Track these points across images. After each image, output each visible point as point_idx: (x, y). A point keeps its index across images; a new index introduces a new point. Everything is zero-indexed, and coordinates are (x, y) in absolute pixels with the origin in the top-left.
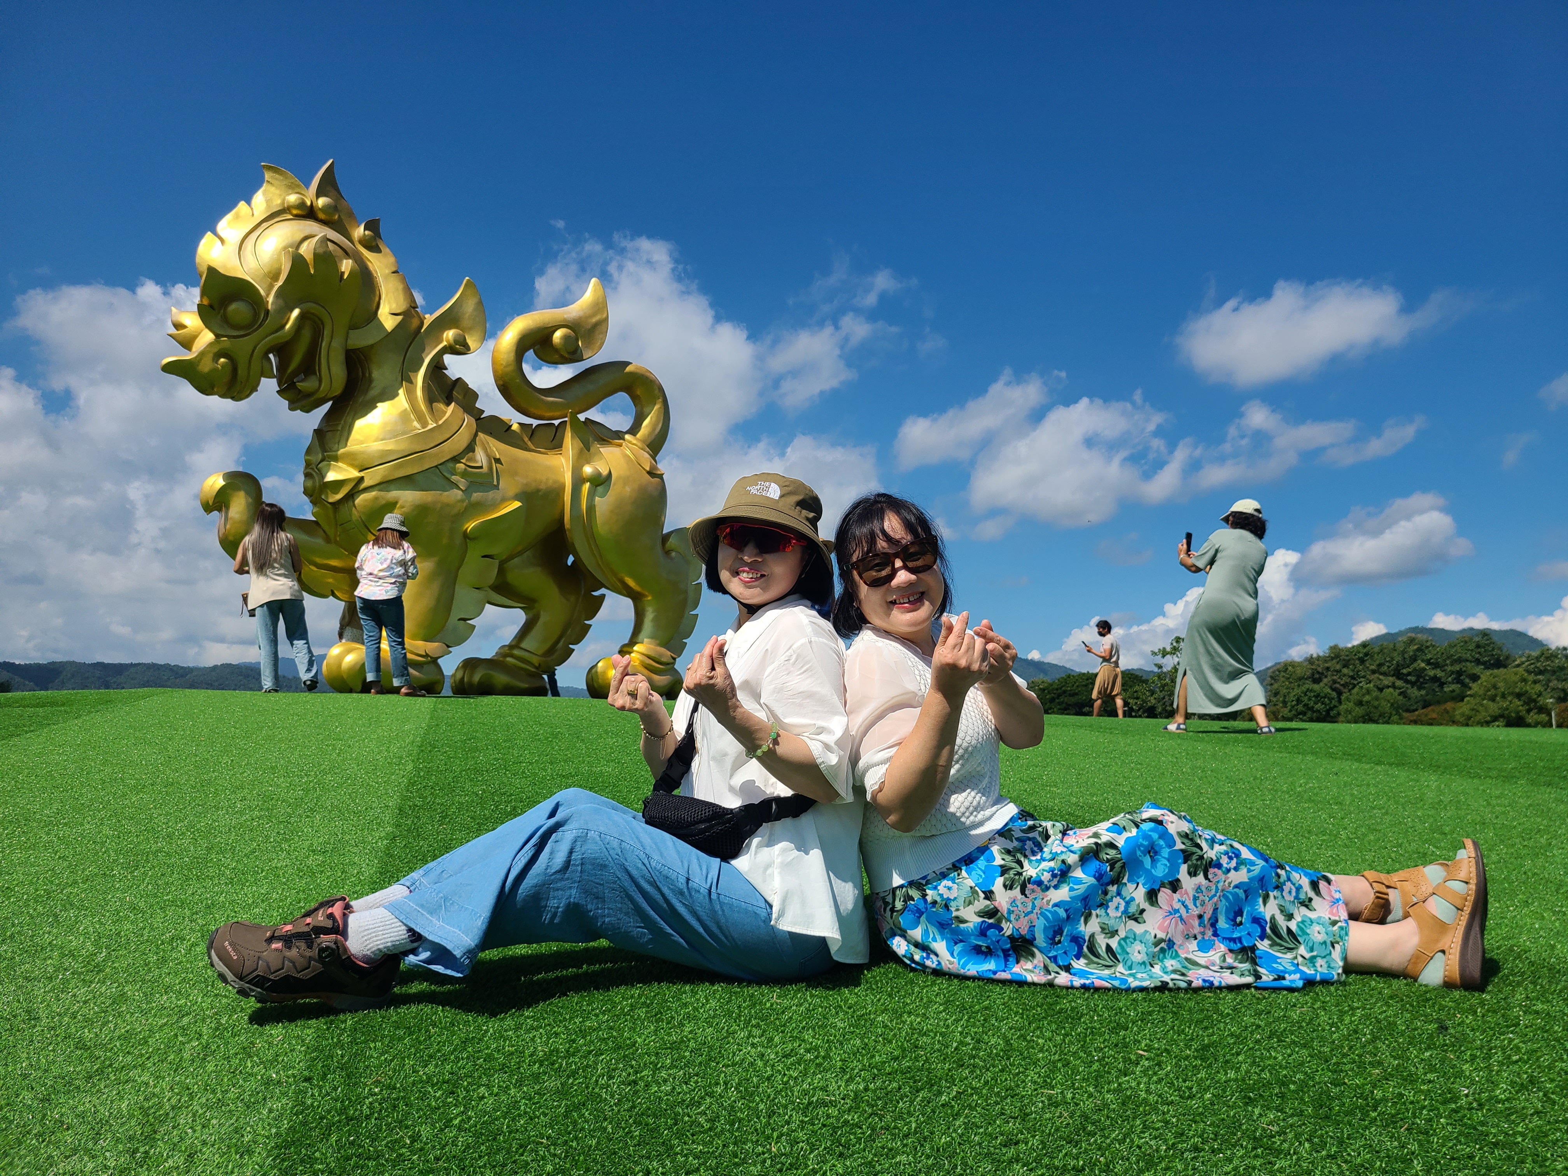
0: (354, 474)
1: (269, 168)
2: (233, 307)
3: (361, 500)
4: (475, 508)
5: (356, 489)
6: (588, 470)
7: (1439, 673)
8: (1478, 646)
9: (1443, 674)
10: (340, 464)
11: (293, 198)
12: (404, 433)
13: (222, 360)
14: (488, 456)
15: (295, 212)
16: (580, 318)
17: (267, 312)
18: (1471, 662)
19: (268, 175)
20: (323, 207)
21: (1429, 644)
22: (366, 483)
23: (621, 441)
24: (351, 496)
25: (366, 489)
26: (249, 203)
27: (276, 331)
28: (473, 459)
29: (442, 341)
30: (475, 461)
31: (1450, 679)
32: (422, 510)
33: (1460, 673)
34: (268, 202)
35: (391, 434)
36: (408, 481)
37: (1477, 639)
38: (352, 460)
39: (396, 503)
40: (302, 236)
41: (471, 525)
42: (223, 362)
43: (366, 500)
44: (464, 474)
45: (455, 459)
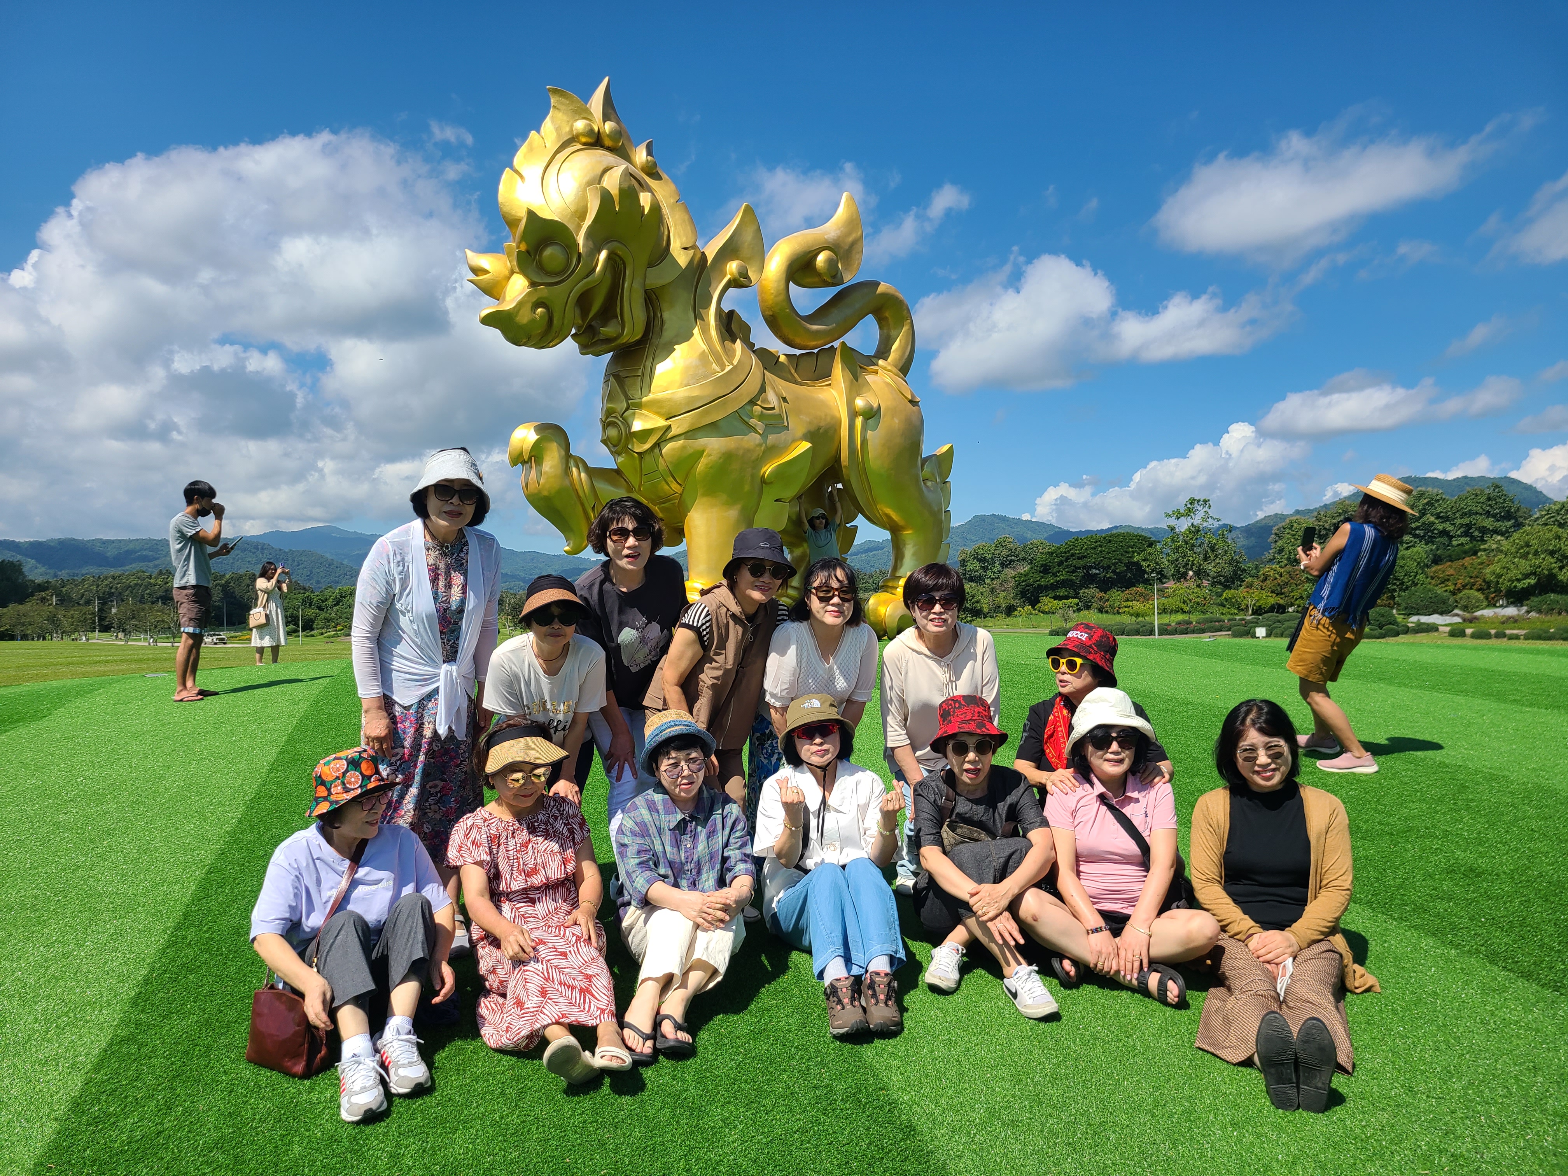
0: (661, 423)
1: (555, 92)
2: (548, 252)
3: (667, 448)
4: (772, 451)
5: (664, 436)
6: (860, 403)
7: (1448, 527)
8: (1489, 499)
9: (1451, 528)
10: (644, 411)
11: (580, 125)
12: (706, 377)
13: (540, 310)
14: (777, 394)
15: (583, 140)
16: (839, 237)
17: (579, 255)
18: (1481, 514)
19: (553, 100)
20: (611, 132)
21: (1438, 497)
22: (674, 431)
23: (875, 367)
24: (658, 445)
25: (673, 438)
26: (538, 131)
27: (587, 276)
28: (766, 400)
29: (725, 276)
30: (769, 403)
31: (1459, 532)
32: (728, 457)
33: (1469, 526)
34: (558, 129)
35: (692, 377)
36: (713, 428)
37: (1487, 491)
38: (657, 407)
39: (703, 451)
40: (601, 169)
41: (768, 469)
42: (541, 312)
43: (673, 449)
44: (761, 417)
45: (752, 402)
